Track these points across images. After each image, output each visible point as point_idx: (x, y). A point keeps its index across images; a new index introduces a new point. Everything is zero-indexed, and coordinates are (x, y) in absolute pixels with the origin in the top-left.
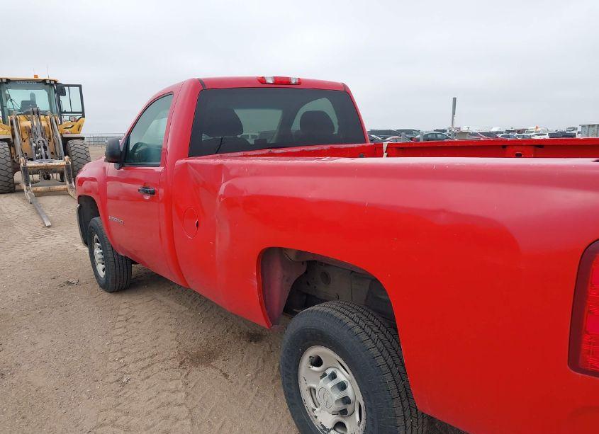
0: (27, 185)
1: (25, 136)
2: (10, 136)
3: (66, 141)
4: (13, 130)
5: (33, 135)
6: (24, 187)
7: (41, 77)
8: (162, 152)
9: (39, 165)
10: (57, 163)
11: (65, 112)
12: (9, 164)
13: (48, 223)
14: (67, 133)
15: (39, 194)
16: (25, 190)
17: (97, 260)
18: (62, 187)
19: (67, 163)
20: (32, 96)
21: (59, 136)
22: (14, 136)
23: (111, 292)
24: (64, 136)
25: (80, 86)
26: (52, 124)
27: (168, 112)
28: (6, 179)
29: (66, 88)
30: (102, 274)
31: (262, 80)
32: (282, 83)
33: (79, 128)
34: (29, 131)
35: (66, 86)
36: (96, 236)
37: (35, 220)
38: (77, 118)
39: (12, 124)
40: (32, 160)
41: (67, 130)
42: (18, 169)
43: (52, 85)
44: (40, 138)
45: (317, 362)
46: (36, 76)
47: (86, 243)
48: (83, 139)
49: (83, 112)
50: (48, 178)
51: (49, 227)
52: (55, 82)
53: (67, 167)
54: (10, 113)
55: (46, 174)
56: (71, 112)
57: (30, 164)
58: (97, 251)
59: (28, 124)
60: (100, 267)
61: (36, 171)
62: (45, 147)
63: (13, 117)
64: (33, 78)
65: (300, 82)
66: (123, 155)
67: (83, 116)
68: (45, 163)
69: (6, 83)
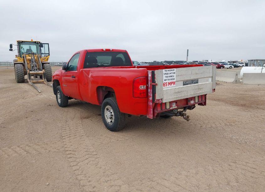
0: (30, 80)
1: (29, 62)
2: (23, 62)
3: (43, 64)
4: (24, 60)
5: (31, 62)
6: (29, 80)
7: (34, 41)
8: (77, 67)
9: (34, 72)
10: (40, 72)
11: (43, 53)
12: (23, 72)
13: (40, 91)
14: (43, 61)
15: (34, 83)
16: (29, 81)
17: (58, 98)
18: (42, 81)
19: (44, 72)
20: (30, 47)
21: (41, 62)
22: (24, 62)
23: (62, 107)
24: (43, 62)
25: (48, 44)
26: (38, 58)
27: (79, 57)
28: (22, 77)
29: (43, 45)
30: (60, 102)
31: (102, 50)
32: (108, 50)
33: (48, 59)
34: (30, 60)
35: (43, 44)
36: (58, 91)
37: (35, 90)
38: (47, 55)
39: (24, 58)
40: (31, 71)
41: (44, 60)
42: (26, 74)
43: (38, 43)
44: (34, 63)
45: (108, 109)
46: (32, 40)
47: (55, 94)
48: (49, 63)
49: (49, 54)
50: (37, 77)
51: (40, 92)
52: (39, 42)
53: (44, 73)
54: (23, 53)
55: (36, 76)
56: (45, 54)
57: (31, 72)
58: (58, 95)
59: (30, 58)
60: (59, 100)
61: (33, 75)
62: (36, 66)
63: (24, 55)
64: (31, 41)
65: (113, 50)
66: (67, 68)
67: (49, 55)
68: (36, 72)
69: (22, 43)
